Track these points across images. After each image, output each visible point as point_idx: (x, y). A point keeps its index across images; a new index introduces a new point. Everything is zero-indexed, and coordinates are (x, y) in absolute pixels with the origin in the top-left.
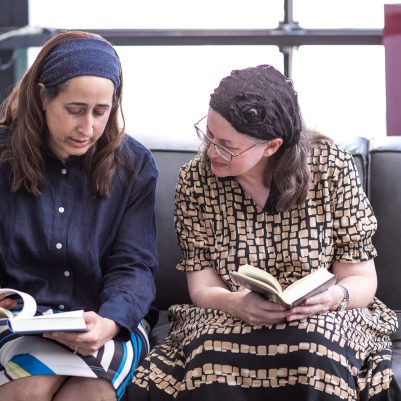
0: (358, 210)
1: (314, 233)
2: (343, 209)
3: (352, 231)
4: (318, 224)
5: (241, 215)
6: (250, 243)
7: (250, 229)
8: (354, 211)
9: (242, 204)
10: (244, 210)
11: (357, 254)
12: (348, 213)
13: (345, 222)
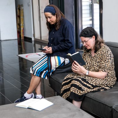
0: (106, 61)
1: (97, 63)
2: (102, 60)
3: (103, 64)
4: (98, 62)
5: (89, 57)
6: (89, 62)
7: (90, 60)
8: (104, 61)
9: (90, 55)
10: (90, 56)
11: (102, 70)
12: (103, 61)
13: (102, 62)
